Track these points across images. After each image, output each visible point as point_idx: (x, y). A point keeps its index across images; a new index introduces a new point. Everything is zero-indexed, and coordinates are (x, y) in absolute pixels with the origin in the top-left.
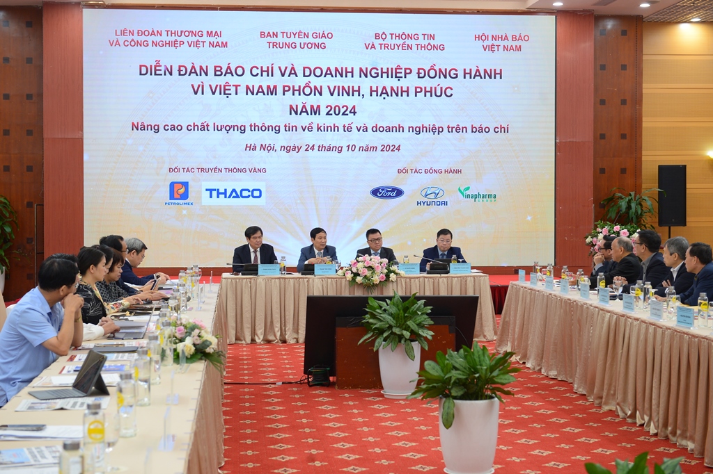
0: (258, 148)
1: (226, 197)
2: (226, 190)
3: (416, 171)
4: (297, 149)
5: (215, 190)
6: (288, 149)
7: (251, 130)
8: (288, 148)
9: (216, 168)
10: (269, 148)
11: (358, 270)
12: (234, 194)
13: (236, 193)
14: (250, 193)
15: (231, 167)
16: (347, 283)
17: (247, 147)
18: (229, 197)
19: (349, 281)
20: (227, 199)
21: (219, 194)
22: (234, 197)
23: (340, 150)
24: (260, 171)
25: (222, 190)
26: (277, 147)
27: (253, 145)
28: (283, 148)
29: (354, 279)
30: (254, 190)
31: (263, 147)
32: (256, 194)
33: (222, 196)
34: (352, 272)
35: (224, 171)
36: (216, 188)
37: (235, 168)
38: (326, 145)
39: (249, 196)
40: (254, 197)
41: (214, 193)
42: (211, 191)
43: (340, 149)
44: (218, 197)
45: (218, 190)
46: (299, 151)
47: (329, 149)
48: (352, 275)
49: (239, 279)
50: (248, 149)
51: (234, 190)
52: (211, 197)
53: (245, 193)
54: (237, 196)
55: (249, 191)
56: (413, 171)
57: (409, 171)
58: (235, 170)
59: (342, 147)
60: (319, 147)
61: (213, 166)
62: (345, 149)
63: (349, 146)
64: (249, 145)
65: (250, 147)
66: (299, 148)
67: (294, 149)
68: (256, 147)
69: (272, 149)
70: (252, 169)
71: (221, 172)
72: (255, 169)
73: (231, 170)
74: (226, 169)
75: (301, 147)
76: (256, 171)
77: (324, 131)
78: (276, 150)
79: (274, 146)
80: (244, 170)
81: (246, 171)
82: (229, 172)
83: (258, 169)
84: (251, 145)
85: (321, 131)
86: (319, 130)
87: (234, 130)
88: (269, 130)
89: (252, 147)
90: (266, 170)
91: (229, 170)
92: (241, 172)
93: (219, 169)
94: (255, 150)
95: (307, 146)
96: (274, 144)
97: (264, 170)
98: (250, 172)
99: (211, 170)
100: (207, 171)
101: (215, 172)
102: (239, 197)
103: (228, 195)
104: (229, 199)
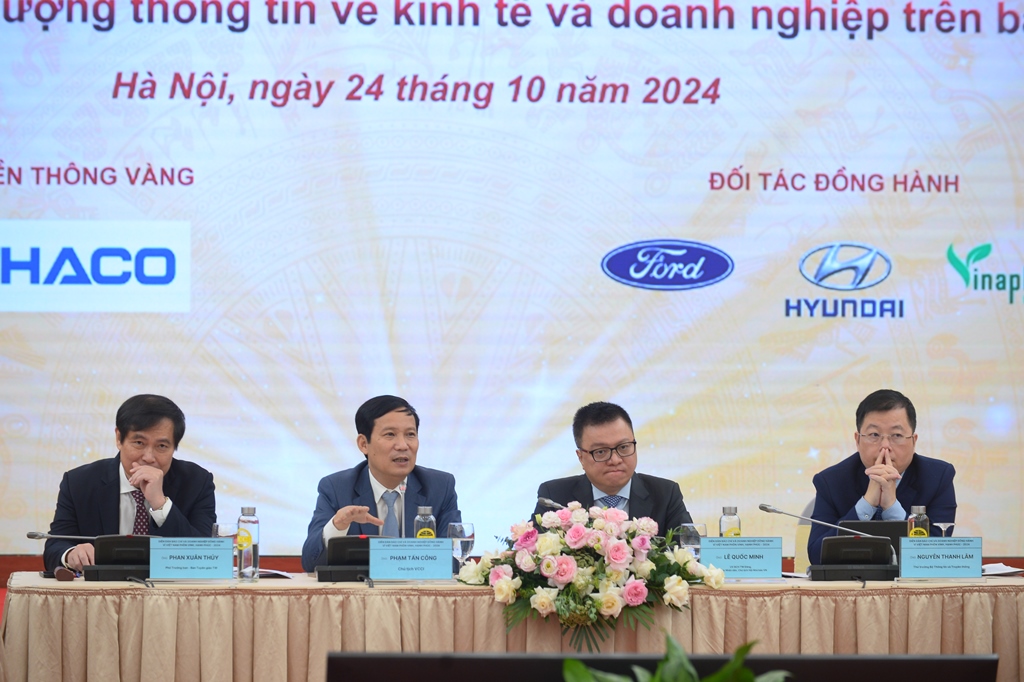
0: (163, 89)
1: (35, 279)
2: (35, 253)
3: (781, 182)
4: (314, 96)
6: (280, 94)
7: (138, 19)
8: (281, 90)
10: (206, 89)
11: (538, 561)
12: (67, 269)
13: (76, 264)
14: (130, 266)
15: (57, 163)
16: (497, 612)
17: (119, 83)
18: (50, 280)
19: (504, 604)
20: (41, 287)
21: (8, 266)
22: (67, 280)
23: (483, 96)
24: (168, 177)
25: (20, 254)
26: (239, 85)
27: (143, 76)
28: (260, 89)
29: (522, 598)
30: (144, 254)
31: (182, 86)
32: (155, 266)
33: (20, 277)
34: (517, 571)
35: (28, 177)
37: (72, 167)
38: (431, 79)
39: (124, 278)
40: (143, 279)
43: (483, 92)
44: (6, 279)
45: (6, 252)
46: (322, 98)
47: (441, 92)
48: (518, 581)
49: (76, 593)
50: (124, 91)
51: (68, 254)
53: (111, 266)
54: (80, 278)
55: (124, 254)
56: (771, 181)
57: (756, 183)
58: (72, 176)
59: (490, 87)
60: (402, 84)
62: (502, 94)
63: (517, 82)
64: (126, 79)
65: (132, 85)
66: (324, 88)
67: (301, 94)
68: (154, 84)
69: (217, 93)
70: (138, 170)
71: (19, 181)
72: (150, 171)
73: (58, 176)
74: (38, 170)
75: (331, 85)
76: (154, 179)
77: (422, 22)
78: (231, 97)
79: (224, 84)
80: (108, 174)
81: (114, 179)
82: (49, 182)
83: (163, 172)
84: (135, 75)
85: (411, 22)
86: (403, 19)
87: (70, 18)
88: (204, 19)
89: (139, 86)
90: (194, 175)
91: (49, 175)
92: (94, 181)
93: (10, 171)
94: (152, 96)
95: (356, 81)
96: (226, 75)
97: (185, 174)
98: (133, 182)
102: (89, 282)
103: (45, 269)
104: (48, 286)
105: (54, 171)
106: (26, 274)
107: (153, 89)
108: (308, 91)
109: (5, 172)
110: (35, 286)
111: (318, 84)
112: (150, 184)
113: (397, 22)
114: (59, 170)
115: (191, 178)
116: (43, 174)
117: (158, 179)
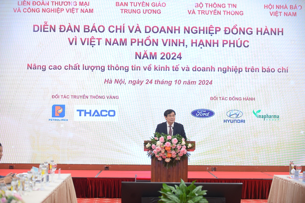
0: (113, 82)
1: (90, 115)
2: (90, 111)
5: (83, 111)
6: (134, 83)
7: (109, 70)
9: (84, 95)
10: (121, 82)
12: (96, 114)
13: (98, 113)
14: (107, 113)
15: (94, 95)
17: (105, 81)
20: (91, 117)
21: (86, 113)
22: (96, 116)
24: (114, 97)
25: (88, 111)
26: (127, 81)
27: (110, 80)
28: (130, 82)
30: (110, 111)
31: (117, 81)
32: (112, 113)
33: (88, 115)
35: (89, 97)
36: (84, 109)
37: (97, 95)
38: (161, 80)
39: (106, 115)
40: (110, 116)
41: (83, 113)
42: (80, 111)
44: (85, 115)
45: (85, 111)
46: (141, 84)
47: (163, 83)
50: (106, 82)
51: (96, 111)
52: (80, 115)
53: (104, 113)
54: (98, 115)
55: (106, 111)
56: (221, 99)
58: (97, 97)
59: (171, 82)
60: (155, 81)
61: (82, 94)
62: (173, 83)
63: (176, 81)
64: (107, 80)
65: (108, 81)
66: (142, 82)
67: (138, 83)
68: (112, 81)
69: (123, 83)
70: (109, 96)
71: (88, 98)
72: (111, 96)
75: (143, 81)
77: (159, 70)
78: (125, 83)
79: (124, 81)
80: (103, 97)
81: (105, 98)
84: (108, 79)
85: (157, 70)
86: (156, 70)
87: (97, 69)
88: (121, 70)
89: (109, 81)
90: (119, 97)
91: (93, 97)
92: (101, 98)
93: (86, 96)
94: (111, 83)
95: (148, 81)
96: (124, 79)
97: (117, 97)
98: (108, 98)
99: (81, 97)
100: (78, 97)
101: (83, 98)
102: (100, 116)
103: (92, 114)
104: (93, 117)
105: (94, 96)
107: (111, 82)
108: (139, 82)
109: (85, 96)
111: (141, 81)
113: (155, 70)
116: (92, 97)
117: (112, 98)
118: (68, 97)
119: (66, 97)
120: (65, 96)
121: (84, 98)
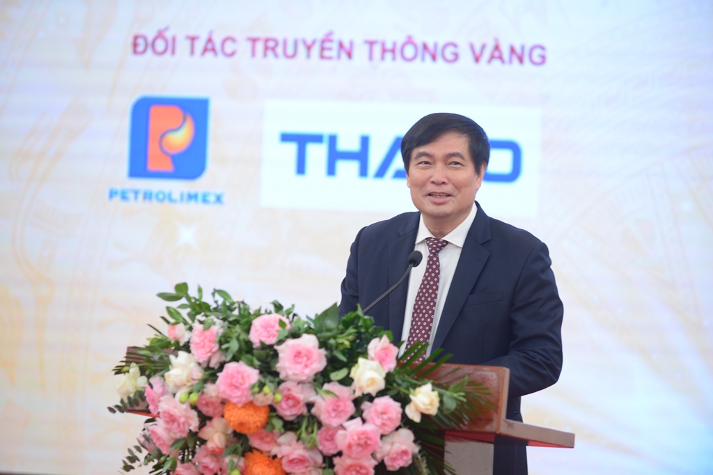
1: (363, 172)
2: (365, 141)
5: (317, 139)
9: (327, 39)
12: (399, 161)
15: (394, 37)
18: (381, 173)
20: (370, 181)
21: (335, 156)
22: (400, 174)
24: (518, 55)
25: (348, 143)
33: (347, 168)
35: (360, 52)
36: (325, 130)
37: (410, 41)
41: (317, 154)
42: (302, 141)
44: (331, 171)
45: (333, 140)
52: (301, 169)
58: (409, 51)
61: (314, 33)
70: (483, 47)
71: (350, 55)
72: (497, 48)
73: (393, 51)
74: (371, 44)
76: (501, 58)
80: (449, 51)
81: (456, 56)
82: (383, 58)
83: (512, 50)
90: (547, 53)
91: (384, 51)
92: (434, 58)
93: (341, 45)
97: (537, 52)
98: (477, 59)
99: (309, 48)
100: (290, 51)
101: (322, 57)
103: (375, 160)
104: (379, 181)
105: (389, 46)
106: (354, 166)
109: (335, 46)
110: (363, 181)
112: (496, 63)
114: (395, 44)
115: (543, 58)
116: (377, 50)
117: (506, 57)
118: (229, 47)
119: (218, 46)
120: (210, 40)
121: (327, 53)
